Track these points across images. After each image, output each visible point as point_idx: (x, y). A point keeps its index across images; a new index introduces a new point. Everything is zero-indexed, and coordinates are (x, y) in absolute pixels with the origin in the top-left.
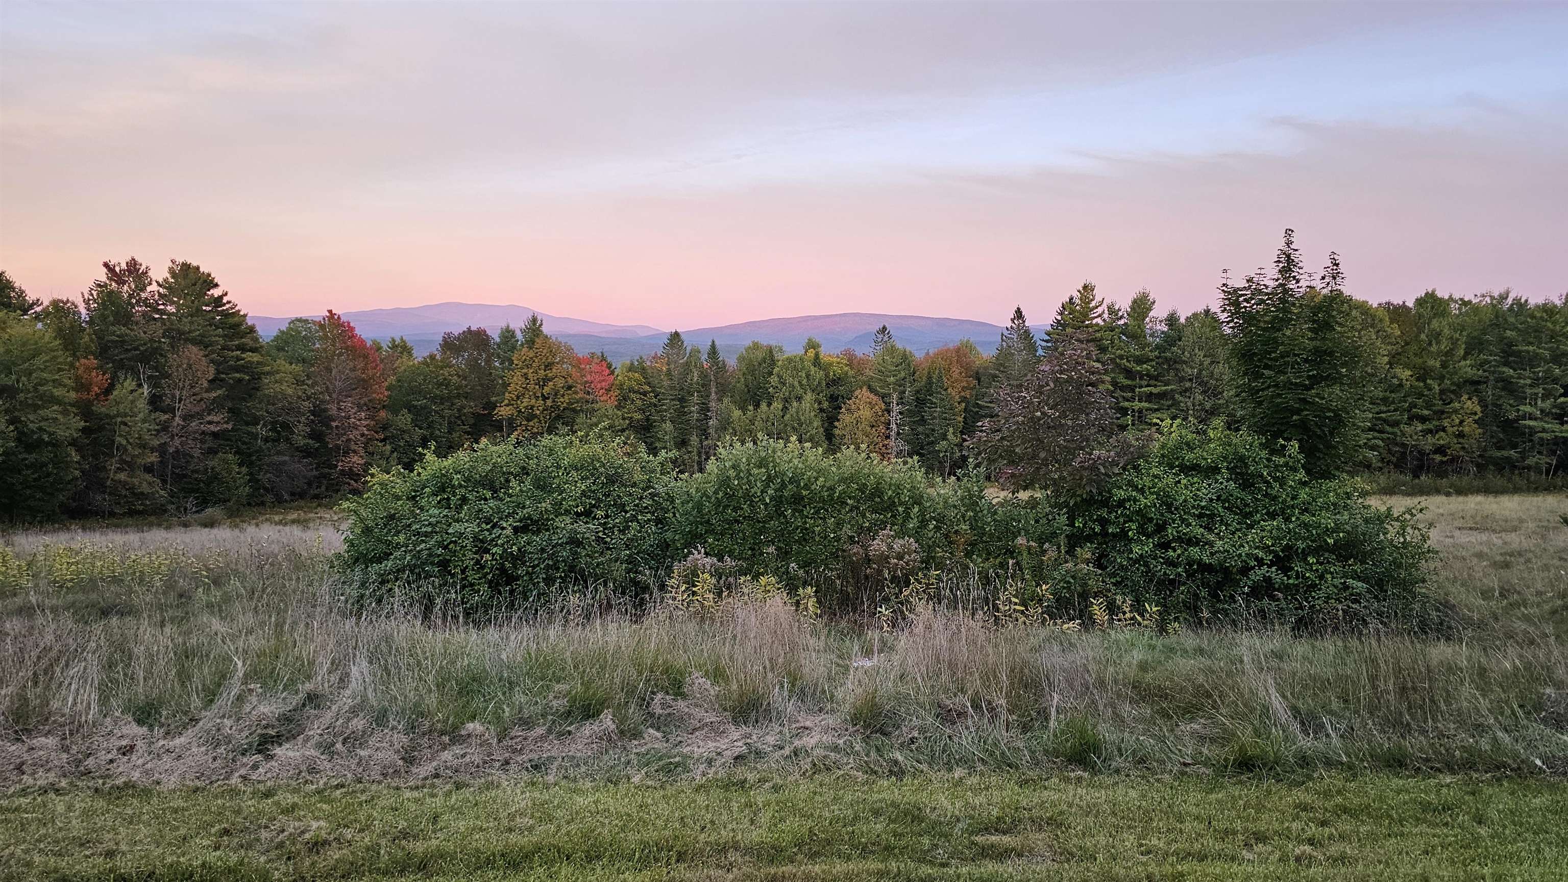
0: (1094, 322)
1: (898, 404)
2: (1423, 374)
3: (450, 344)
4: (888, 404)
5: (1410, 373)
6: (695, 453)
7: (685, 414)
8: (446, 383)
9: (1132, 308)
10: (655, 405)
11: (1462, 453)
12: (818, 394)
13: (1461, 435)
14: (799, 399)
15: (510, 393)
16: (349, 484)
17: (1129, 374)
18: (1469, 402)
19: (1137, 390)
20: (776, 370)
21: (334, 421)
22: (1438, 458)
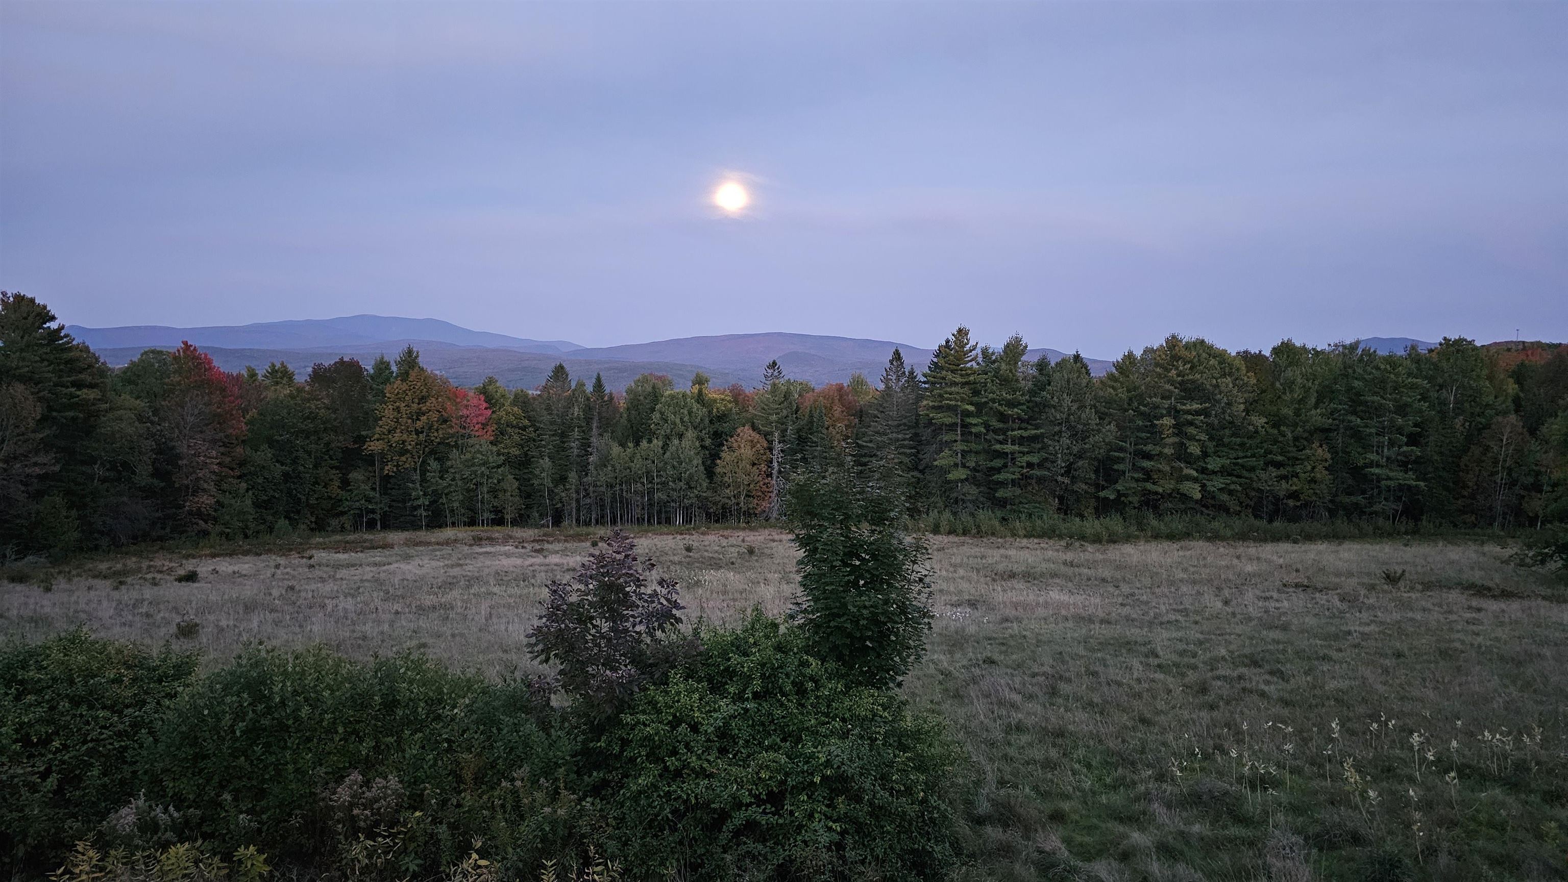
0: (969, 365)
1: (779, 443)
2: (1277, 422)
3: (320, 376)
4: (770, 442)
5: (1264, 420)
6: (573, 490)
7: (564, 449)
8: (312, 417)
9: (1005, 351)
10: (534, 440)
11: (1314, 498)
12: (701, 431)
13: (1313, 481)
14: (681, 436)
15: (381, 427)
16: (197, 524)
17: (1003, 418)
18: (1320, 451)
19: (1010, 433)
20: (657, 407)
21: (181, 459)
22: (1291, 503)
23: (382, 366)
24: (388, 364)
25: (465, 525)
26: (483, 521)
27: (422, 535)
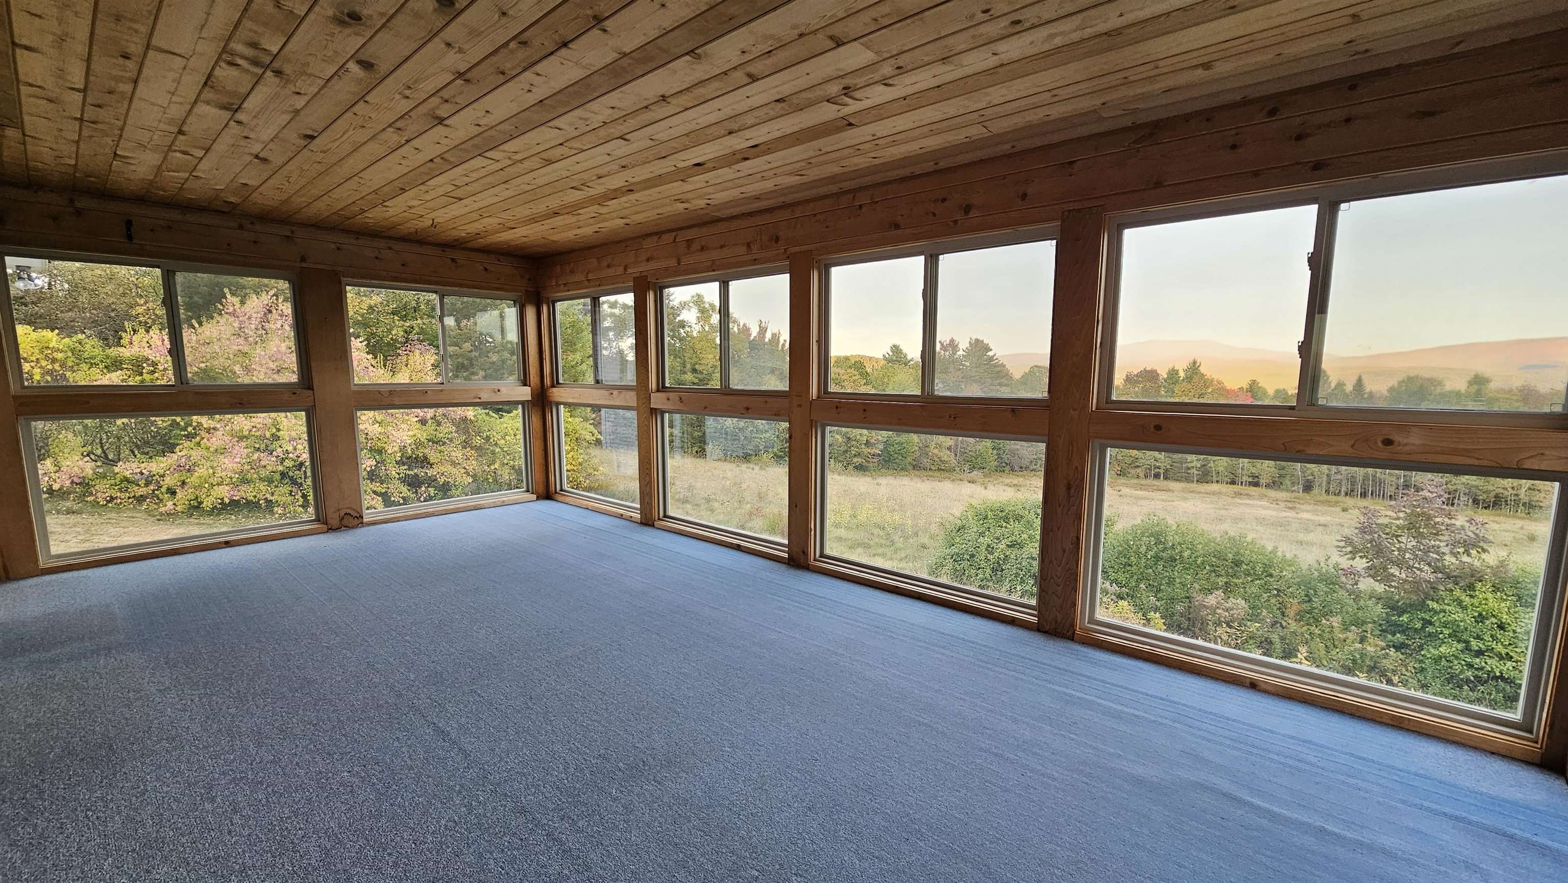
3: (1130, 379)
23: (1173, 373)
24: (1178, 371)
25: (1227, 483)
26: (1242, 483)
27: (1194, 486)
